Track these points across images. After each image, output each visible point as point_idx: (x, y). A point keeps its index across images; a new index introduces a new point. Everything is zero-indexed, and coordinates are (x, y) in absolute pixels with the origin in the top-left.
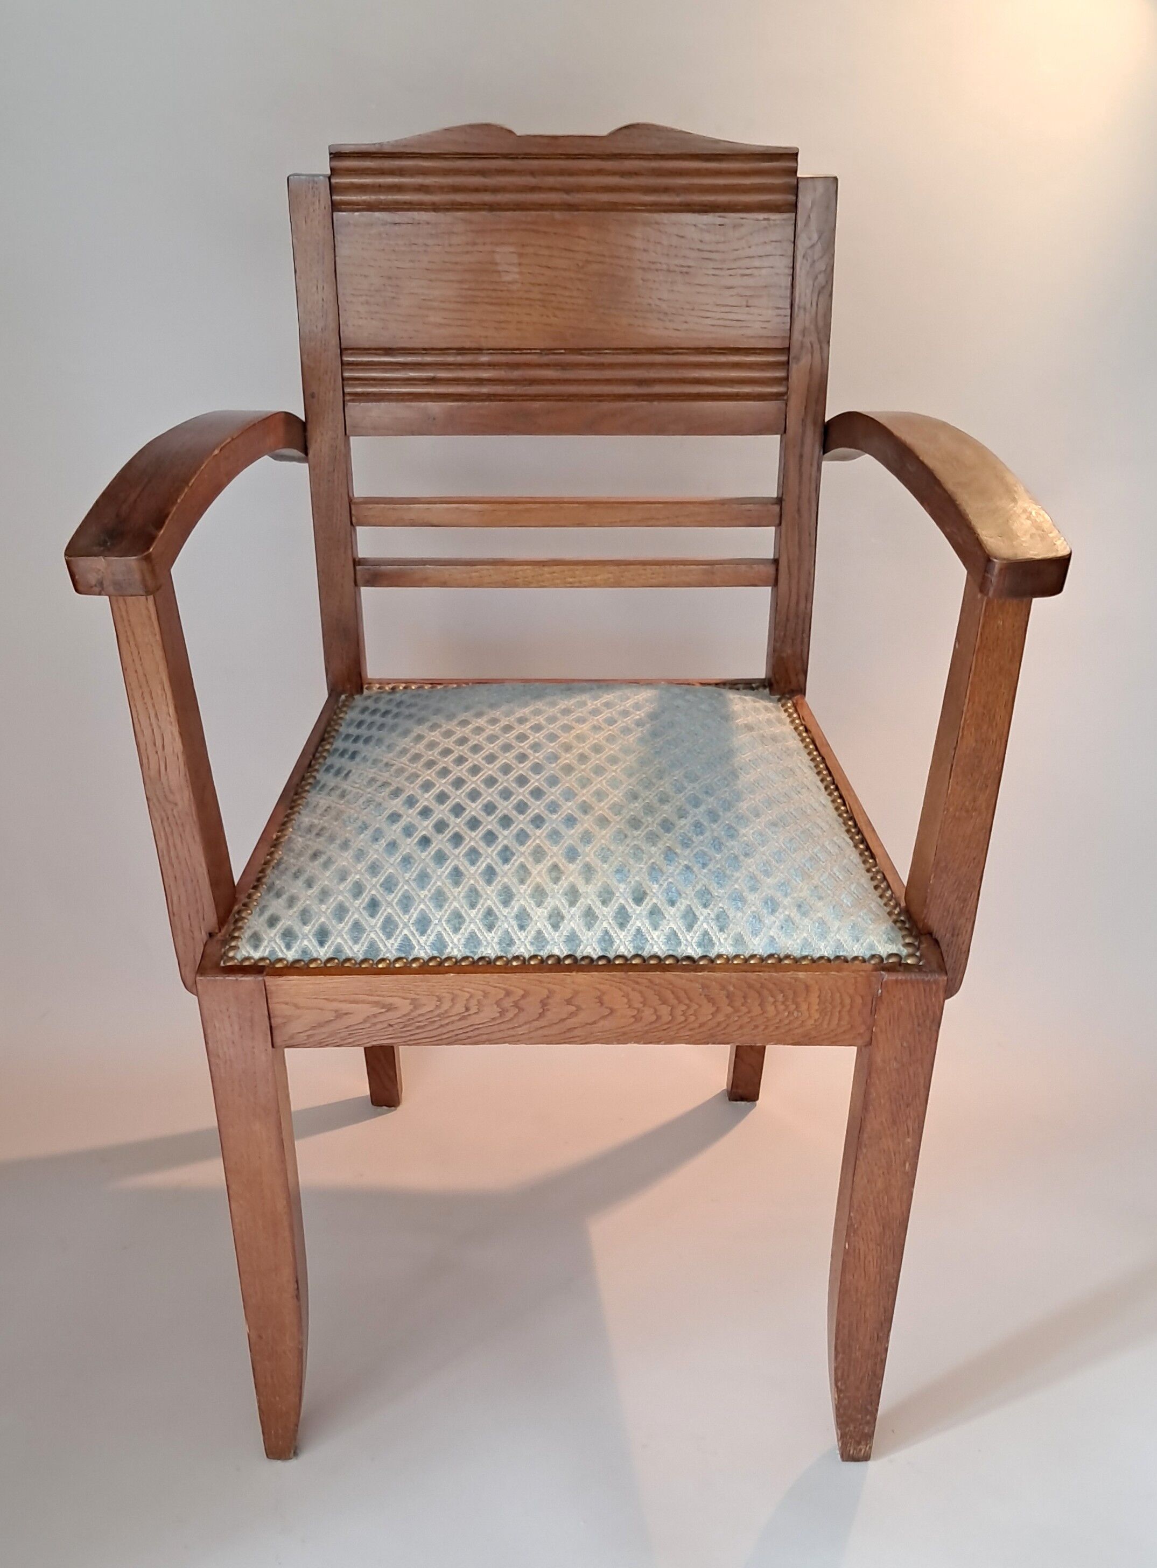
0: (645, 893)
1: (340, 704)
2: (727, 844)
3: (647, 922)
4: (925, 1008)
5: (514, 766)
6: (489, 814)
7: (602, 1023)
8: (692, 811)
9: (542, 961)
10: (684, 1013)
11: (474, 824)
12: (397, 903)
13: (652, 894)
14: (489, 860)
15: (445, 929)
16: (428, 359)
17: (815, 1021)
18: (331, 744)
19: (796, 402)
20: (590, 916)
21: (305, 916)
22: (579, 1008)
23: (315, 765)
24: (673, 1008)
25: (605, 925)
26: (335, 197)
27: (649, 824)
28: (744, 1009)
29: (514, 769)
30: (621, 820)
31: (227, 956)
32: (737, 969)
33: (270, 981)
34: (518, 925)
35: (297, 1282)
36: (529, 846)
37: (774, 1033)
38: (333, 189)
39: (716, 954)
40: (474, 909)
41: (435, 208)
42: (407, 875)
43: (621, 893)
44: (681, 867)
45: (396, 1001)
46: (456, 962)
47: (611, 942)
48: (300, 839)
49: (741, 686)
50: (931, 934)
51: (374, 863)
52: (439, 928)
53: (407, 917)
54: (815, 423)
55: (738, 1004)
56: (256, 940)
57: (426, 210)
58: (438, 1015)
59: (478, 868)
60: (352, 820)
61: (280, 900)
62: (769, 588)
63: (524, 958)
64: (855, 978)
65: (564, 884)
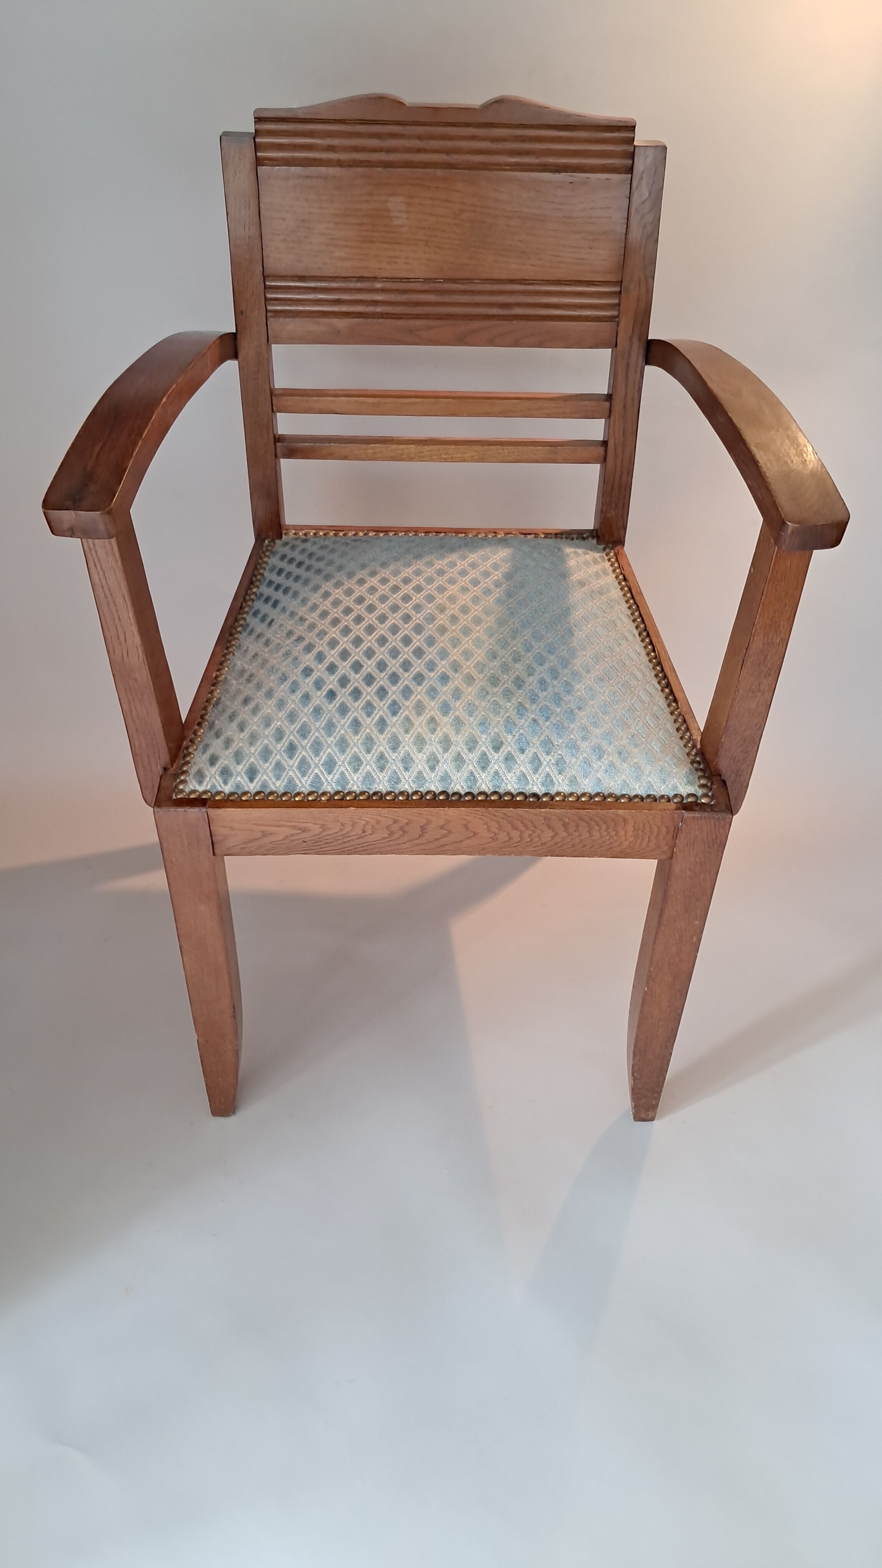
0: (502, 743)
1: (264, 549)
2: (565, 699)
3: (503, 766)
4: (714, 836)
5: (401, 627)
6: (381, 671)
7: (467, 842)
8: (539, 669)
9: (422, 796)
10: (530, 836)
11: (369, 680)
12: (309, 747)
13: (507, 743)
14: (381, 713)
15: (347, 770)
16: (334, 285)
17: (630, 843)
18: (258, 587)
19: (626, 324)
20: (459, 760)
21: (238, 757)
22: (449, 832)
23: (245, 608)
24: (522, 832)
25: (471, 767)
26: (258, 154)
27: (505, 681)
28: (576, 834)
29: (401, 629)
30: (484, 677)
31: (178, 789)
32: (571, 806)
33: (213, 812)
34: (404, 767)
35: (234, 1007)
36: (412, 700)
37: (598, 850)
38: (257, 147)
39: (555, 791)
40: (370, 754)
41: (340, 164)
42: (318, 724)
43: (483, 742)
44: (529, 720)
45: (310, 826)
46: (356, 796)
47: (475, 781)
48: (234, 682)
49: (575, 536)
50: (720, 775)
51: (292, 712)
52: (342, 769)
53: (318, 759)
54: (640, 340)
55: (571, 830)
56: (200, 776)
57: (332, 166)
58: (342, 835)
59: (373, 719)
60: (274, 671)
61: (219, 740)
62: (599, 465)
63: (408, 793)
64: (662, 815)
65: (439, 733)
